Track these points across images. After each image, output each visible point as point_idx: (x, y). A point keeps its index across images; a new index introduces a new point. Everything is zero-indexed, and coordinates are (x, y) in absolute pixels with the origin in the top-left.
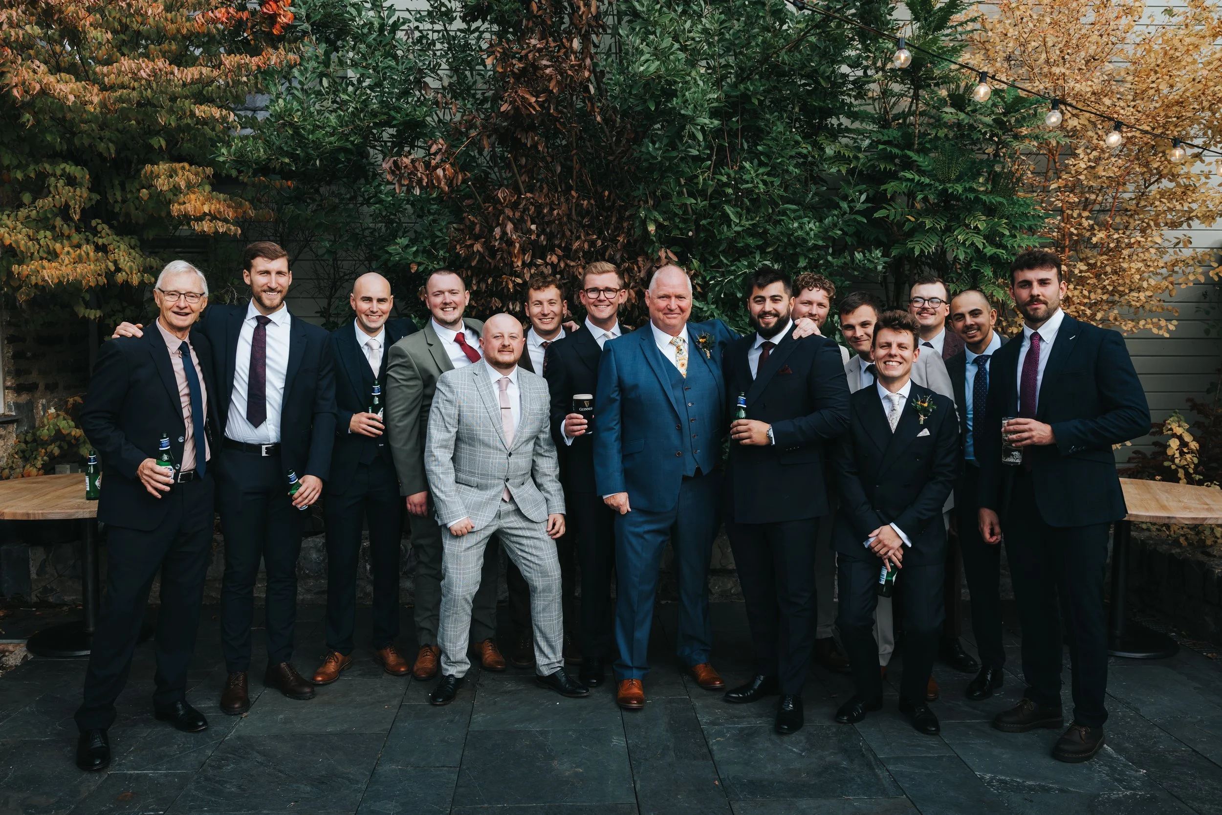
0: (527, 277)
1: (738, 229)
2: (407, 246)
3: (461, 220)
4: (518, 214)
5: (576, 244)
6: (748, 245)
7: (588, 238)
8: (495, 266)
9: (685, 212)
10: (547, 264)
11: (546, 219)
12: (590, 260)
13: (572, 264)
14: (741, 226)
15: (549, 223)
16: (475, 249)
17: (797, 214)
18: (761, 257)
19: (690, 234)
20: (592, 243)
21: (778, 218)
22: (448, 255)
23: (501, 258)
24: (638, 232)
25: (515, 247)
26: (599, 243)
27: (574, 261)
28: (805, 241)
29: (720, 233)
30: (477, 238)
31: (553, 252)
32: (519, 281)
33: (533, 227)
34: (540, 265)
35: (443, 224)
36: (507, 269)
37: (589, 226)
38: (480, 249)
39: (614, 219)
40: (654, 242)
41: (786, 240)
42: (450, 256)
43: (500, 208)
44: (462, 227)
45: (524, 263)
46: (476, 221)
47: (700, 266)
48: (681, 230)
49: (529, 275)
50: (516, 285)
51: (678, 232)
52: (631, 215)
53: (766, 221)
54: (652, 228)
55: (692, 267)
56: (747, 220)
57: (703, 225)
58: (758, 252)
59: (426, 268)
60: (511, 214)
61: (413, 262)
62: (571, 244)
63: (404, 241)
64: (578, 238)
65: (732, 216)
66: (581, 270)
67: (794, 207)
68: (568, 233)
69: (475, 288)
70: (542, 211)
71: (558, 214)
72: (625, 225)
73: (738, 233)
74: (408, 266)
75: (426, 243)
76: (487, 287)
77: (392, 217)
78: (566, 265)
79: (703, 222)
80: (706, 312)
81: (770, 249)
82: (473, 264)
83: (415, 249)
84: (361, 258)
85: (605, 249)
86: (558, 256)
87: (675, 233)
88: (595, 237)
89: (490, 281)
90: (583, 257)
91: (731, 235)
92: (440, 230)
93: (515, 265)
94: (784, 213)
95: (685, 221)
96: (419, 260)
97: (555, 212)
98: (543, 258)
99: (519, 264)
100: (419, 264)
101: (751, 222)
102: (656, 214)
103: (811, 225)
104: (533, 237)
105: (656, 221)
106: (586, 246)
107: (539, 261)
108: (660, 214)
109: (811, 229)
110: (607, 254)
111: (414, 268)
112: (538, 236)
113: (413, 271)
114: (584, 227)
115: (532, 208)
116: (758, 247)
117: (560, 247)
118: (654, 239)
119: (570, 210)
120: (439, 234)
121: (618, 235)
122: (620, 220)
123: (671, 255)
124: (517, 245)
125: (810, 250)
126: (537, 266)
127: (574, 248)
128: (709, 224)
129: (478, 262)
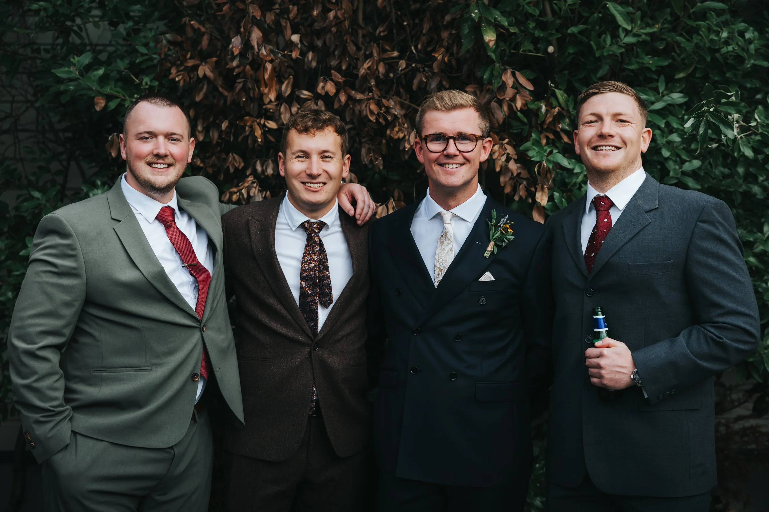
0: (285, 118)
1: (629, 40)
2: (89, 68)
3: (180, 29)
4: (270, 17)
5: (366, 66)
6: (644, 69)
7: (385, 56)
8: (234, 102)
9: (543, 13)
10: (317, 97)
11: (317, 26)
12: (387, 92)
13: (359, 96)
14: (635, 35)
15: (319, 34)
16: (201, 73)
17: (723, 18)
18: (666, 89)
19: (551, 49)
20: (391, 65)
21: (694, 24)
22: (156, 83)
23: (244, 89)
24: (467, 45)
25: (265, 69)
26: (403, 64)
27: (363, 92)
28: (740, 60)
29: (601, 47)
30: (204, 57)
31: (328, 77)
32: (272, 125)
33: (295, 38)
34: (307, 100)
35: (150, 35)
36: (253, 107)
37: (383, 38)
38: (209, 74)
39: (426, 27)
40: (493, 62)
41: (708, 59)
42: (161, 84)
43: (241, 6)
44: (179, 38)
45: (279, 97)
46: (203, 29)
47: (567, 101)
48: (535, 41)
49: (288, 115)
50: (266, 131)
51: (531, 47)
52: (453, 20)
53: (674, 29)
54: (490, 37)
55: (555, 103)
56: (642, 28)
57: (573, 34)
58: (662, 78)
59: (120, 105)
60: (258, 14)
61: (100, 93)
62: (357, 68)
63: (86, 59)
64: (369, 56)
65: (620, 20)
66: (373, 107)
67: (720, 5)
68: (352, 48)
69: (201, 138)
70: (311, 15)
71: (336, 17)
72: (445, 35)
73: (629, 47)
74: (91, 103)
75: (122, 65)
76: (220, 137)
77: (69, 23)
78: (350, 98)
79: (573, 30)
80: (578, 175)
81: (681, 75)
82: (198, 99)
83: (101, 72)
84: (30, 97)
85: (410, 74)
86: (336, 84)
87: (527, 47)
88: (396, 54)
89: (224, 125)
90: (377, 85)
91: (617, 50)
92: (146, 45)
93: (266, 101)
94: (703, 15)
95: (542, 25)
96: (108, 90)
97: (331, 15)
98: (312, 88)
99: (272, 96)
100: (109, 98)
101: (649, 30)
102: (497, 15)
103: (748, 36)
104: (295, 54)
105: (497, 26)
106: (382, 69)
107: (305, 94)
108: (503, 13)
109: (750, 42)
110: (416, 82)
111: (100, 104)
112: (303, 54)
113: (98, 109)
114: (376, 40)
115: (294, 10)
116: (660, 71)
117: (338, 69)
118: (493, 56)
119: (355, 12)
120: (143, 50)
121: (434, 51)
122: (436, 29)
123: (522, 80)
124: (269, 66)
125: (748, 75)
126: (301, 102)
127: (362, 71)
128: (581, 32)
129: (206, 96)
